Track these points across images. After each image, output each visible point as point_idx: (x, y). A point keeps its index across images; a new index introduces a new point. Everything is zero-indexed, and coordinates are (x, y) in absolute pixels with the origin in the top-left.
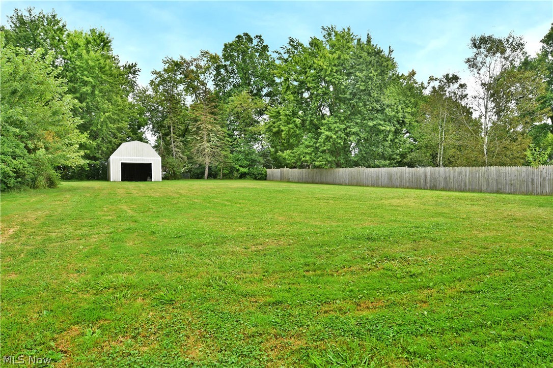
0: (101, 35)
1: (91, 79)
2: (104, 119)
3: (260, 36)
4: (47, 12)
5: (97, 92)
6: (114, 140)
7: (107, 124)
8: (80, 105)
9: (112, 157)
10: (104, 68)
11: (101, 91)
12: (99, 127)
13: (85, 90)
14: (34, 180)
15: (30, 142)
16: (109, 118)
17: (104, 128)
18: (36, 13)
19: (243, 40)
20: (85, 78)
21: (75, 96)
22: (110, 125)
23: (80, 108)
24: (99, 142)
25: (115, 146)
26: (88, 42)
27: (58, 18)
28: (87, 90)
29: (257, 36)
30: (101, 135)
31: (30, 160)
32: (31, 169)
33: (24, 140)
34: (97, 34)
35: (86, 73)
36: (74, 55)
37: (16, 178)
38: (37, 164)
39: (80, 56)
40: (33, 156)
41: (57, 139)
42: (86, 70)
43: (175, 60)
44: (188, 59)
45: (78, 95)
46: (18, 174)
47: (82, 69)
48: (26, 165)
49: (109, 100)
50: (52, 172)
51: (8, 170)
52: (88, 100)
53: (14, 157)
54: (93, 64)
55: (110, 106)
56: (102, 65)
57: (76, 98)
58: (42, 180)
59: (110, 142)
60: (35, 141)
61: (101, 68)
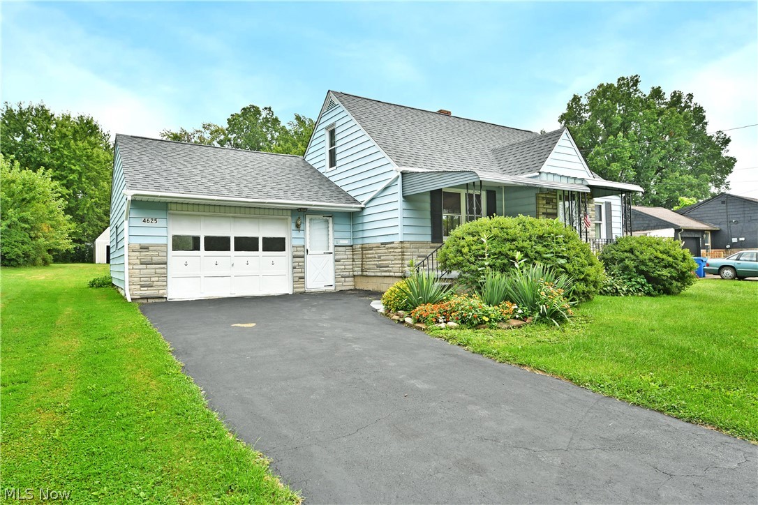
0: (89, 122)
1: (77, 168)
2: (91, 204)
3: (270, 108)
4: (36, 104)
5: (84, 180)
6: (100, 223)
7: (93, 209)
8: (67, 192)
9: (97, 241)
10: (91, 156)
11: (88, 178)
12: (86, 212)
13: (71, 178)
14: (35, 260)
15: (32, 232)
16: (96, 203)
17: (91, 212)
18: (25, 107)
19: (251, 112)
20: (73, 167)
21: (62, 182)
22: (96, 210)
23: (67, 194)
24: (85, 226)
25: (102, 230)
26: (76, 132)
27: (46, 108)
28: (74, 178)
29: (266, 108)
30: (88, 219)
31: (32, 246)
32: (34, 252)
33: (27, 230)
34: (85, 121)
35: (73, 161)
36: (62, 146)
37: (24, 258)
38: (37, 248)
39: (67, 145)
40: (34, 242)
41: (51, 229)
42: (73, 158)
43: (174, 131)
44: (190, 131)
45: (65, 182)
46: (26, 255)
47: (69, 157)
48: (31, 249)
49: (96, 185)
50: (46, 254)
51: (20, 252)
52: (75, 187)
53: (23, 243)
54: (81, 154)
55: (97, 192)
56: (90, 154)
57: (63, 185)
58: (39, 260)
59: (97, 225)
60: (36, 232)
61: (88, 157)
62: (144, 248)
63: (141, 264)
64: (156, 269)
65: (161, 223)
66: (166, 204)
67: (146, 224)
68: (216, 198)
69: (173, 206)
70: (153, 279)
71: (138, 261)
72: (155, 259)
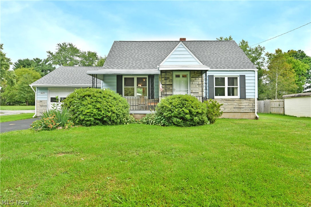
62: (41, 101)
63: (40, 106)
64: (44, 108)
65: (46, 94)
66: (47, 88)
67: (42, 94)
68: (55, 85)
69: (49, 88)
70: (43, 111)
71: (39, 105)
72: (44, 105)
